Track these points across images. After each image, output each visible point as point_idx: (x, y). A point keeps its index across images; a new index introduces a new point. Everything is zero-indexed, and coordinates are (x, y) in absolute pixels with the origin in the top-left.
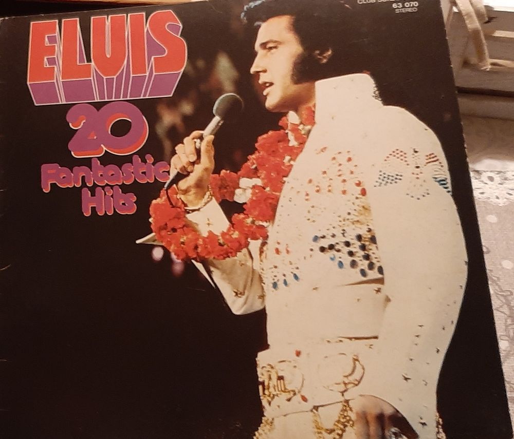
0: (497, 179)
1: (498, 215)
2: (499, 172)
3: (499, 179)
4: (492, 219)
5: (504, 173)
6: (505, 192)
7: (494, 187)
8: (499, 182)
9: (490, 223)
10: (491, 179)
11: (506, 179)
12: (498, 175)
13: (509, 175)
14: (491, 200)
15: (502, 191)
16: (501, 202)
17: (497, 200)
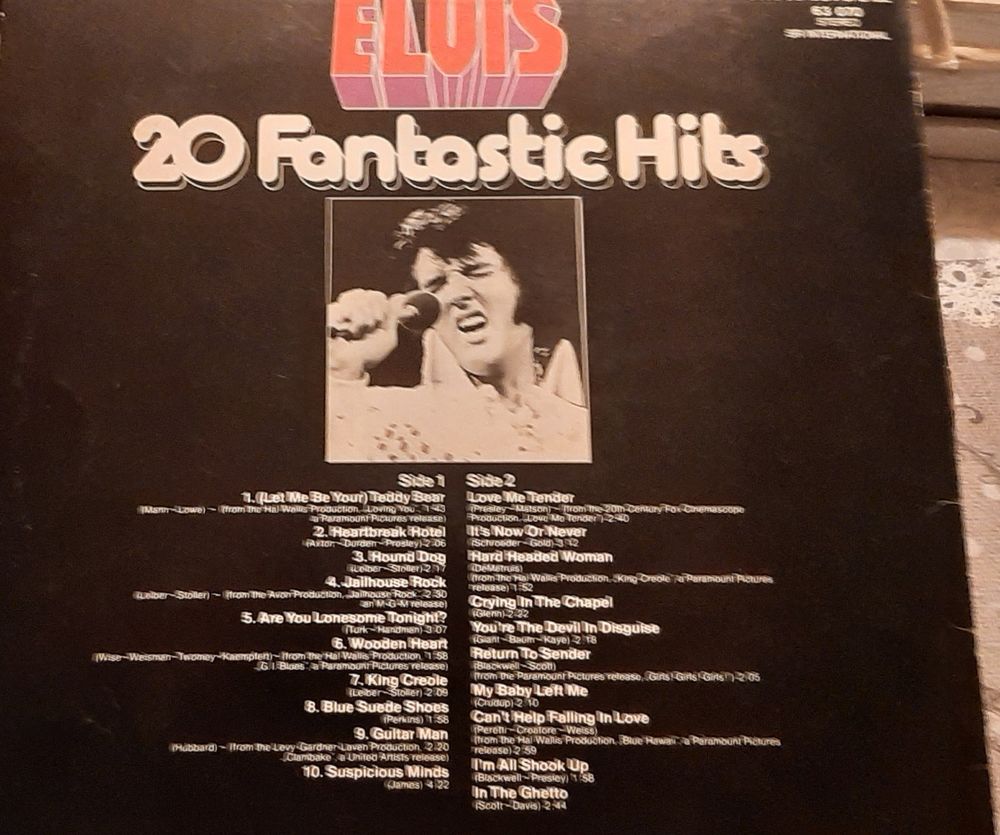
0: (971, 275)
1: (985, 346)
2: (973, 263)
3: (973, 274)
4: (976, 353)
5: (982, 263)
6: (987, 301)
7: (968, 292)
8: (978, 282)
9: (973, 361)
10: (960, 276)
11: (986, 275)
12: (970, 269)
13: (991, 266)
14: (967, 317)
15: (983, 299)
16: (986, 320)
17: (978, 317)
